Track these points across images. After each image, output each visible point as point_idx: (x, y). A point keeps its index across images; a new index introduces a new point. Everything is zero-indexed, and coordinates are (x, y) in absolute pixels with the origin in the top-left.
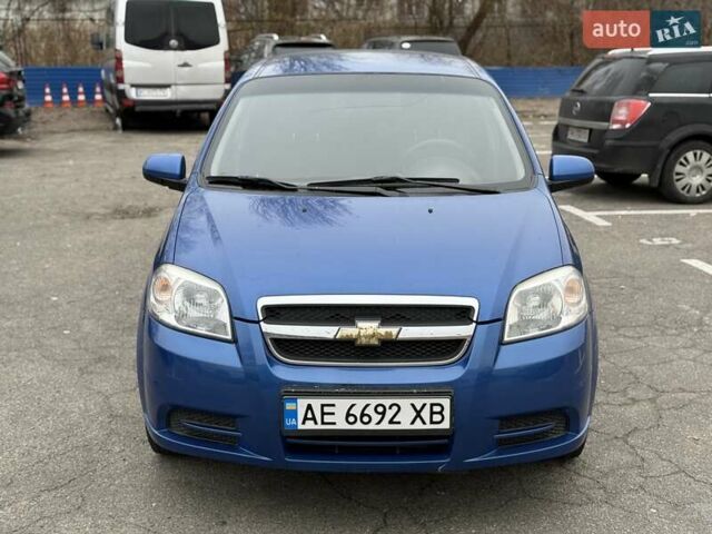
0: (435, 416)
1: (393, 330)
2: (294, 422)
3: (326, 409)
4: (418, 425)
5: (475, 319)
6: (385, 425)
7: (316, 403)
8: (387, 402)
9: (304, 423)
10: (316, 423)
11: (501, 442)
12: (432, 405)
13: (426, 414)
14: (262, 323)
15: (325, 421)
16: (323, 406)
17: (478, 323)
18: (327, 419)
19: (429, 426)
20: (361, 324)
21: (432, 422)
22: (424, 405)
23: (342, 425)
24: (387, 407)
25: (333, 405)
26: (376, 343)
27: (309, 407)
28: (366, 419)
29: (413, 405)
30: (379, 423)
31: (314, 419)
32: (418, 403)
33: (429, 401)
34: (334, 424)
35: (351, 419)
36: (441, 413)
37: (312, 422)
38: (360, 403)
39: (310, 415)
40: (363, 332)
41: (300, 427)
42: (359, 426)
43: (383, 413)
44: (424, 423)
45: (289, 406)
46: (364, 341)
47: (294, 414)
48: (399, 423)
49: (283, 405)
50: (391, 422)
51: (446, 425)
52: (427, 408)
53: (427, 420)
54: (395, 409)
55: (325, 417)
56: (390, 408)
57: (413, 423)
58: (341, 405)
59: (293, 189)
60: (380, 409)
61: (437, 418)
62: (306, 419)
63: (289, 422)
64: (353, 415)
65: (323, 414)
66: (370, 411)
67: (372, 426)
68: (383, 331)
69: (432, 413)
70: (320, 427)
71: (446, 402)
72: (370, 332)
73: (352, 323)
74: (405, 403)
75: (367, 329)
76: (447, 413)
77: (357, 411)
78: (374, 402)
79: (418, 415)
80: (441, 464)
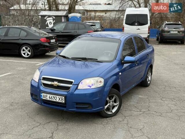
3: (46, 96)
4: (59, 101)
6: (55, 100)
8: (55, 96)
11: (77, 107)
13: (61, 99)
14: (42, 80)
17: (73, 85)
18: (47, 98)
19: (61, 102)
20: (55, 82)
27: (44, 95)
31: (45, 97)
32: (60, 97)
36: (63, 99)
41: (43, 98)
42: (51, 100)
43: (54, 98)
45: (41, 94)
47: (42, 96)
50: (56, 100)
51: (64, 102)
58: (48, 95)
61: (62, 100)
66: (52, 97)
67: (53, 100)
68: (58, 84)
69: (62, 99)
70: (45, 99)
71: (64, 98)
72: (56, 84)
73: (54, 82)
74: (57, 97)
75: (56, 83)
76: (64, 100)
77: (50, 97)
79: (60, 99)
80: (65, 109)
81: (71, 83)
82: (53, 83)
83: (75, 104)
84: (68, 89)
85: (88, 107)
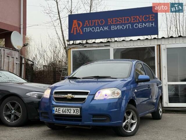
1: (73, 96)
3: (59, 110)
4: (74, 114)
7: (57, 108)
8: (69, 108)
12: (77, 109)
13: (75, 111)
14: (54, 95)
16: (59, 109)
17: (89, 95)
18: (59, 112)
19: (76, 114)
20: (68, 95)
21: (77, 113)
26: (70, 98)
27: (56, 109)
28: (65, 112)
30: (68, 113)
31: (57, 111)
32: (74, 109)
33: (76, 109)
35: (63, 112)
36: (78, 111)
38: (65, 108)
41: (55, 113)
42: (64, 113)
43: (68, 111)
45: (53, 109)
46: (68, 98)
50: (70, 113)
51: (79, 114)
52: (76, 110)
54: (70, 110)
57: (73, 113)
58: (61, 109)
59: (80, 78)
60: (68, 110)
61: (77, 112)
62: (56, 111)
63: (53, 112)
65: (59, 111)
66: (66, 110)
67: (66, 113)
68: (72, 96)
69: (77, 111)
70: (58, 113)
71: (79, 109)
72: (69, 96)
73: (67, 94)
74: (72, 109)
76: (79, 111)
77: (64, 110)
78: (67, 108)
79: (74, 112)
80: (80, 123)
81: (86, 93)
82: (66, 96)
83: (92, 116)
84: (84, 101)
85: (106, 120)
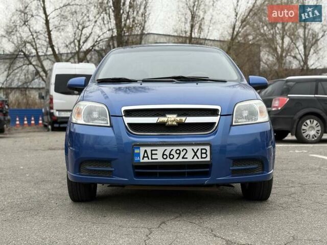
0: (203, 155)
1: (183, 119)
2: (138, 159)
3: (153, 152)
4: (196, 159)
5: (219, 114)
6: (180, 159)
7: (149, 149)
8: (181, 148)
9: (143, 159)
10: (149, 159)
12: (202, 149)
13: (199, 154)
14: (124, 117)
15: (153, 158)
16: (152, 150)
17: (221, 115)
18: (154, 157)
19: (200, 160)
20: (168, 116)
21: (202, 158)
22: (198, 149)
23: (160, 159)
24: (181, 151)
25: (157, 150)
26: (175, 124)
27: (146, 151)
28: (171, 157)
29: (193, 149)
30: (177, 158)
31: (148, 157)
32: (195, 148)
33: (200, 148)
34: (157, 159)
35: (165, 157)
36: (206, 153)
37: (147, 158)
38: (169, 149)
39: (146, 155)
40: (169, 119)
41: (142, 161)
42: (168, 160)
43: (179, 154)
44: (198, 158)
45: (136, 151)
46: (170, 123)
47: (139, 154)
48: (187, 158)
49: (134, 151)
50: (183, 158)
51: (208, 159)
52: (199, 151)
53: (200, 157)
54: (185, 151)
55: (153, 156)
56: (182, 151)
57: (193, 158)
58: (160, 150)
60: (178, 152)
61: (204, 156)
62: (144, 157)
63: (136, 159)
64: (166, 155)
65: (152, 154)
66: (173, 152)
67: (175, 160)
68: (178, 119)
69: (202, 153)
70: (150, 160)
71: (208, 148)
72: (173, 119)
74: (189, 148)
75: (171, 119)
76: (208, 153)
77: (167, 153)
78: (175, 148)
79: (195, 154)
80: (206, 180)
83: (231, 162)
84: (210, 129)
85: (255, 168)
